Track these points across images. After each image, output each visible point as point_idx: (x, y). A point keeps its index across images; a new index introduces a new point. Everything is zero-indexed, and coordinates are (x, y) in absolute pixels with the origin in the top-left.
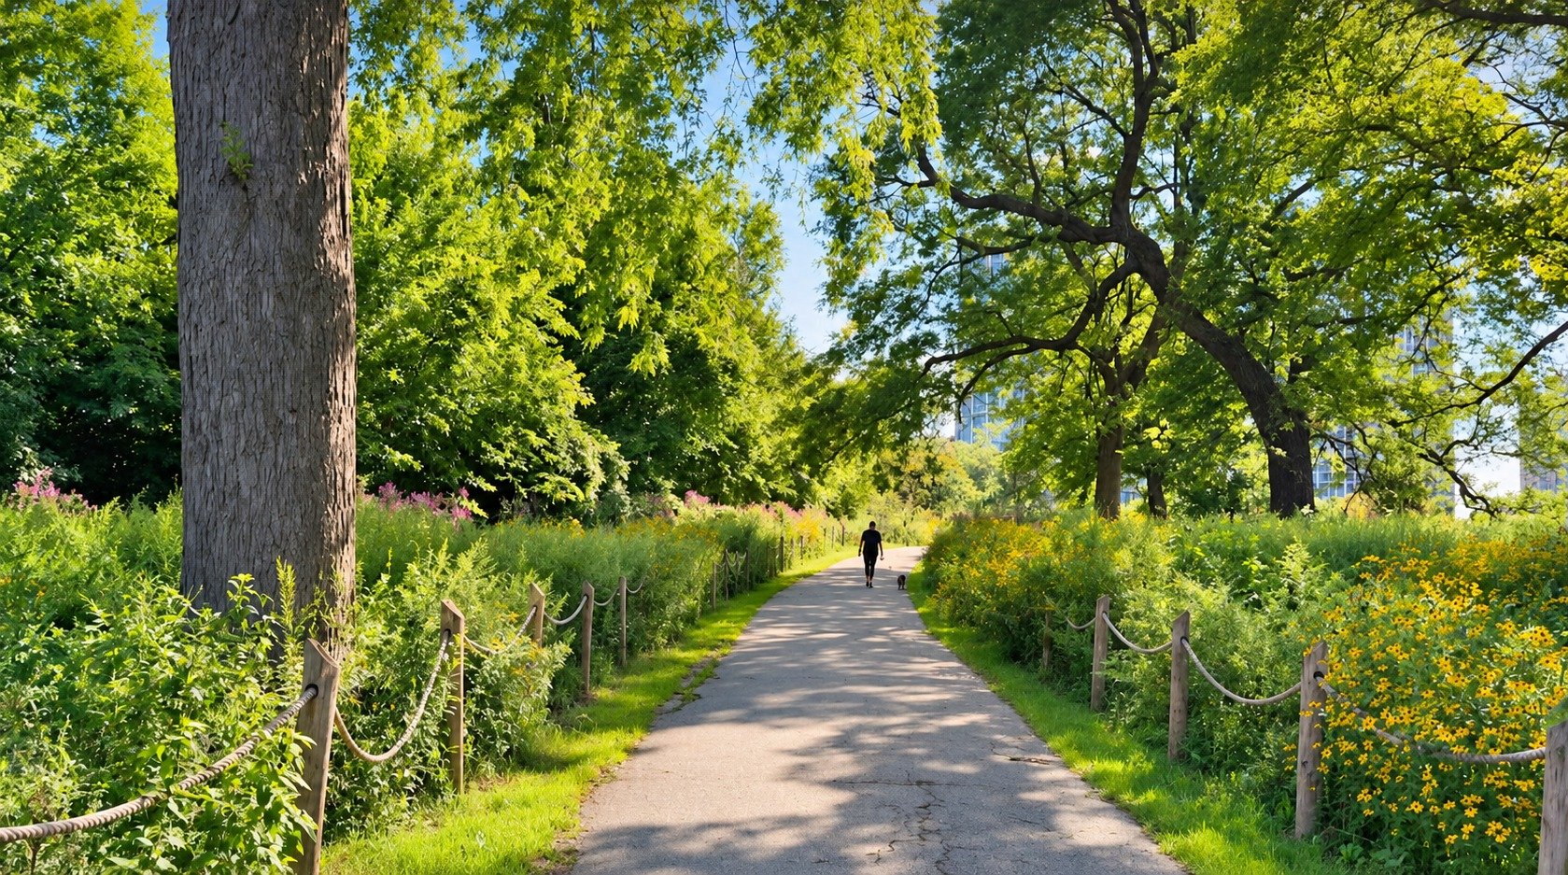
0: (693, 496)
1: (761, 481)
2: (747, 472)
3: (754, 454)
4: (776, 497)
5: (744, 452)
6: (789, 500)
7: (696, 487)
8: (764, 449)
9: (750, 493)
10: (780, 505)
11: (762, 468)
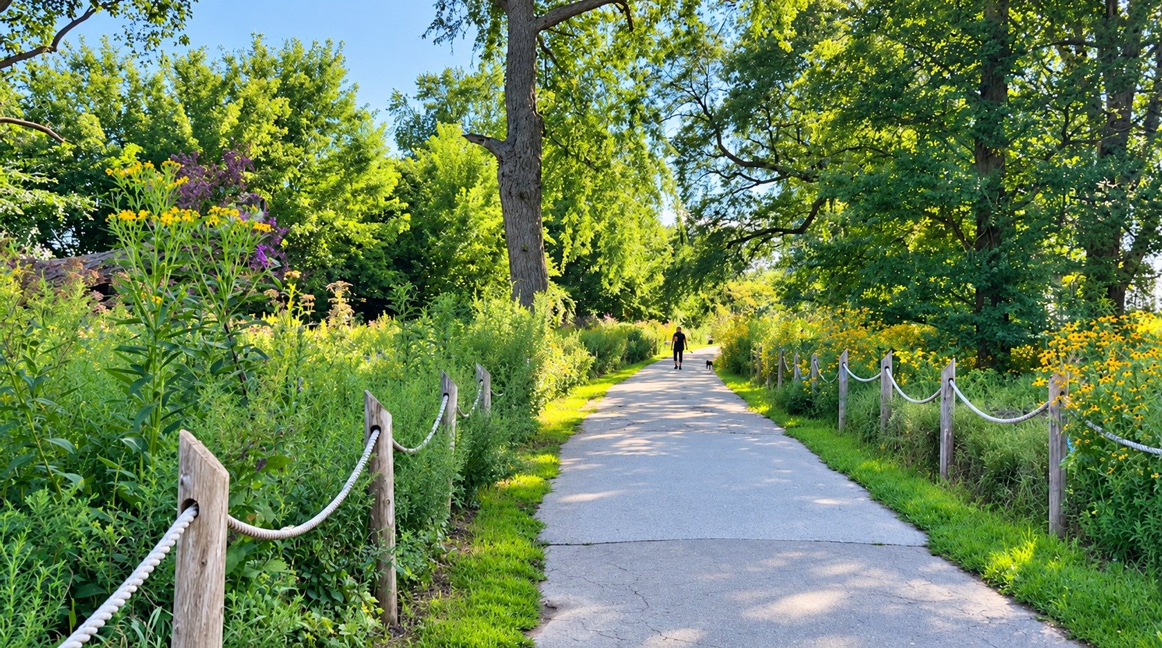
0: (608, 317)
1: (643, 308)
2: (636, 303)
3: (638, 293)
4: (652, 317)
5: (633, 292)
6: (660, 319)
7: (607, 311)
8: (644, 290)
9: (637, 315)
10: (653, 321)
11: (644, 301)
